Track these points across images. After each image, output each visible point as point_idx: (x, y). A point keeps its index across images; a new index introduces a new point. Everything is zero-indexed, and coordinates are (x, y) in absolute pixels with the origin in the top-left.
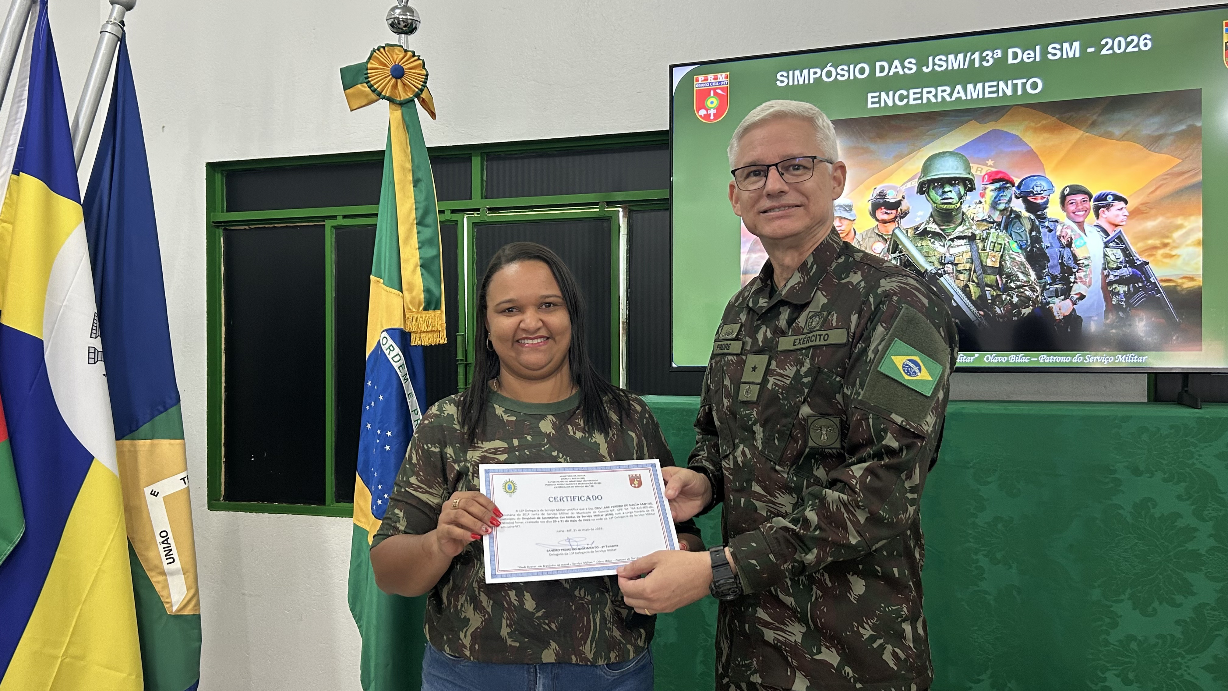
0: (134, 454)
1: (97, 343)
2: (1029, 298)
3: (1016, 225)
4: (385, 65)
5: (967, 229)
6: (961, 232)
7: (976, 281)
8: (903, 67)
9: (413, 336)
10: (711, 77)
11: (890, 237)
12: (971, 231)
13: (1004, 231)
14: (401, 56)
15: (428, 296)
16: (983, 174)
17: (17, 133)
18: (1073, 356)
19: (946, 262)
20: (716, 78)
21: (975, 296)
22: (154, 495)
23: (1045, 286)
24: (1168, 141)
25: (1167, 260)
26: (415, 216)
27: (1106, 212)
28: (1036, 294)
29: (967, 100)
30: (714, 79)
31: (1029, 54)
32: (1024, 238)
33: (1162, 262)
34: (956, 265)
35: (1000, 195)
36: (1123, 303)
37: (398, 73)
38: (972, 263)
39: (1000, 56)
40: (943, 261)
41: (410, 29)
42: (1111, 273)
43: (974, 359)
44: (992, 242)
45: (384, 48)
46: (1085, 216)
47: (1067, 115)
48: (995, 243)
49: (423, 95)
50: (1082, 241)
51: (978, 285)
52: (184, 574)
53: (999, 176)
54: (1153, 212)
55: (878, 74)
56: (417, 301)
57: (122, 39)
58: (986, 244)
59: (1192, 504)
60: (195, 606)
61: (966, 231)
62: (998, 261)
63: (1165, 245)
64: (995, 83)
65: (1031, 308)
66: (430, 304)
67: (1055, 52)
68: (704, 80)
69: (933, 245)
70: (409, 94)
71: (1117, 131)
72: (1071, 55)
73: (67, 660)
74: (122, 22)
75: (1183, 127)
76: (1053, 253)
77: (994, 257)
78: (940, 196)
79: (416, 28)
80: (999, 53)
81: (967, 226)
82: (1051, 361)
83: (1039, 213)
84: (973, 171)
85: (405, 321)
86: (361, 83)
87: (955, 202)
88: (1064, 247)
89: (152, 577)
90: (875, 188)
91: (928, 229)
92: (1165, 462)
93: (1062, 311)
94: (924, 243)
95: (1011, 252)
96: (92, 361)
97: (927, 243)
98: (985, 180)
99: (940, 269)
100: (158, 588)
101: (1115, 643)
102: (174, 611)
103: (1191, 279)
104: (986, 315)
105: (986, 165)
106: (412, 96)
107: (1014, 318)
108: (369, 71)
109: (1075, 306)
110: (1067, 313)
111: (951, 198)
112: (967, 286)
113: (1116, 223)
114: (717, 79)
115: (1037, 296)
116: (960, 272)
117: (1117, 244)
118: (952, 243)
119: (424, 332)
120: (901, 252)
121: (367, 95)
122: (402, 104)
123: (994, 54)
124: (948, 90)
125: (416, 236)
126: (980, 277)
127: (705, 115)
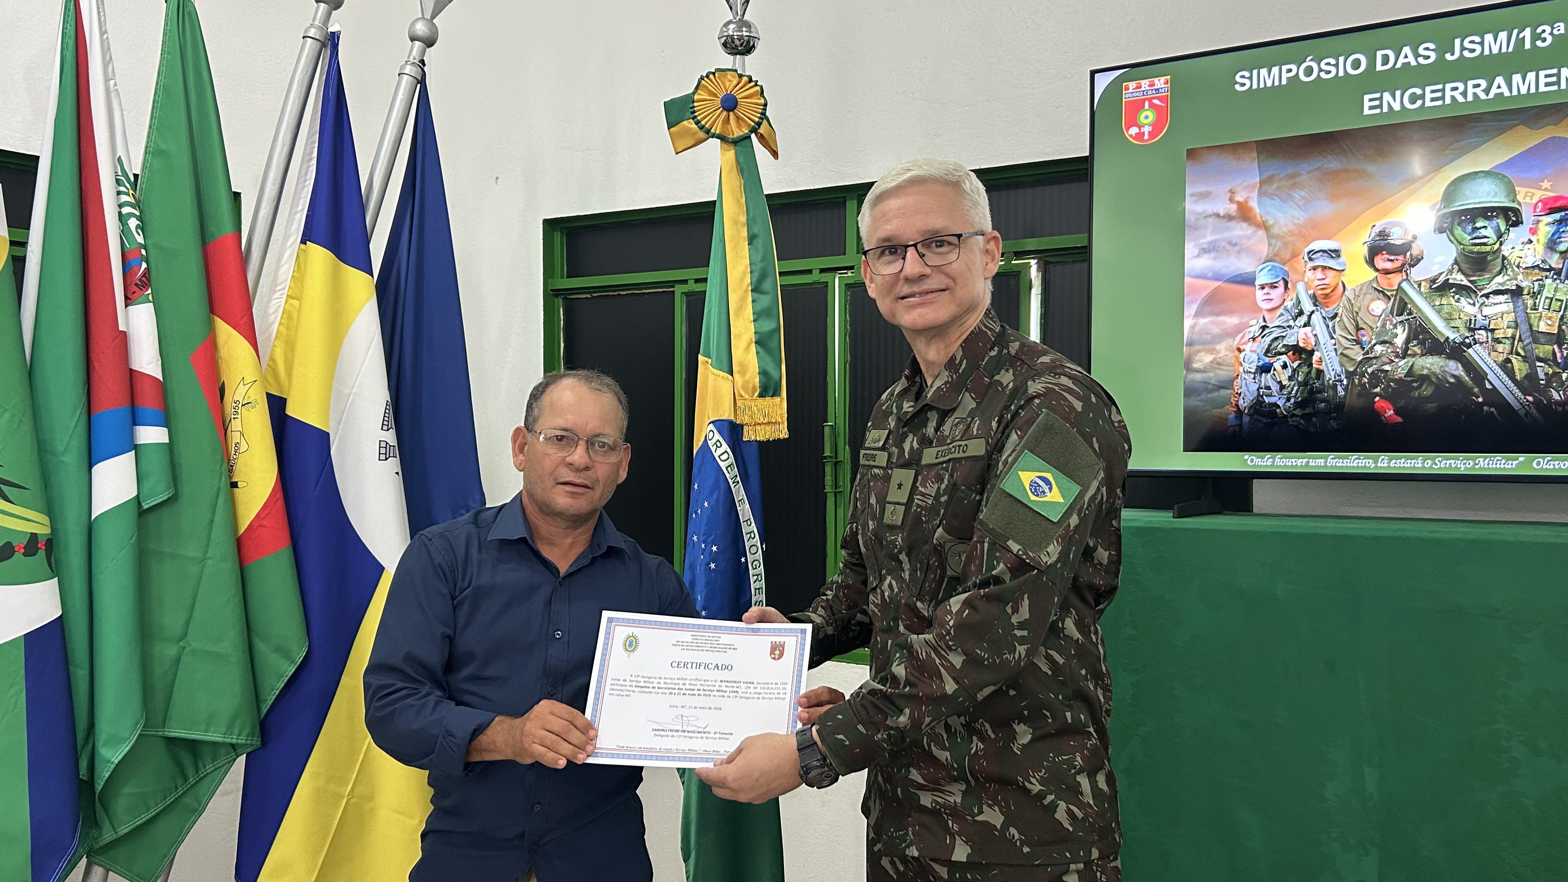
1: (390, 437)
4: (715, 95)
5: (1509, 280)
6: (1500, 284)
7: (1523, 353)
8: (1417, 55)
9: (746, 428)
10: (1145, 83)
11: (1394, 293)
12: (1515, 282)
14: (735, 82)
15: (764, 379)
16: (1535, 201)
17: (306, 197)
19: (1477, 327)
20: (1152, 85)
21: (1520, 374)
26: (750, 281)
29: (1511, 97)
30: (1149, 86)
34: (1493, 330)
35: (1561, 230)
37: (730, 104)
38: (1516, 328)
39: (1562, 31)
40: (1472, 326)
41: (748, 49)
43: (1517, 464)
44: (1547, 298)
45: (714, 74)
48: (1552, 299)
49: (761, 131)
51: (1525, 359)
53: (1558, 204)
55: (1379, 67)
56: (751, 386)
57: (422, 81)
58: (1537, 301)
61: (1508, 283)
62: (1557, 324)
64: (1555, 71)
66: (768, 389)
68: (1137, 88)
69: (1457, 304)
70: (744, 130)
73: (352, 801)
74: (423, 62)
77: (1550, 318)
78: (1469, 234)
79: (754, 46)
80: (1560, 28)
81: (1509, 275)
84: (1520, 198)
85: (735, 411)
86: (687, 119)
87: (1491, 241)
90: (1374, 226)
91: (1450, 281)
94: (1444, 302)
96: (383, 457)
97: (1449, 300)
98: (1538, 210)
99: (1467, 337)
104: (1537, 403)
105: (1540, 188)
106: (747, 131)
111: (1486, 237)
112: (1507, 360)
114: (1154, 85)
116: (1498, 341)
118: (1486, 300)
119: (759, 424)
120: (1410, 314)
121: (694, 134)
122: (735, 142)
123: (1553, 28)
124: (1483, 83)
125: (750, 305)
126: (1529, 347)
127: (1136, 134)
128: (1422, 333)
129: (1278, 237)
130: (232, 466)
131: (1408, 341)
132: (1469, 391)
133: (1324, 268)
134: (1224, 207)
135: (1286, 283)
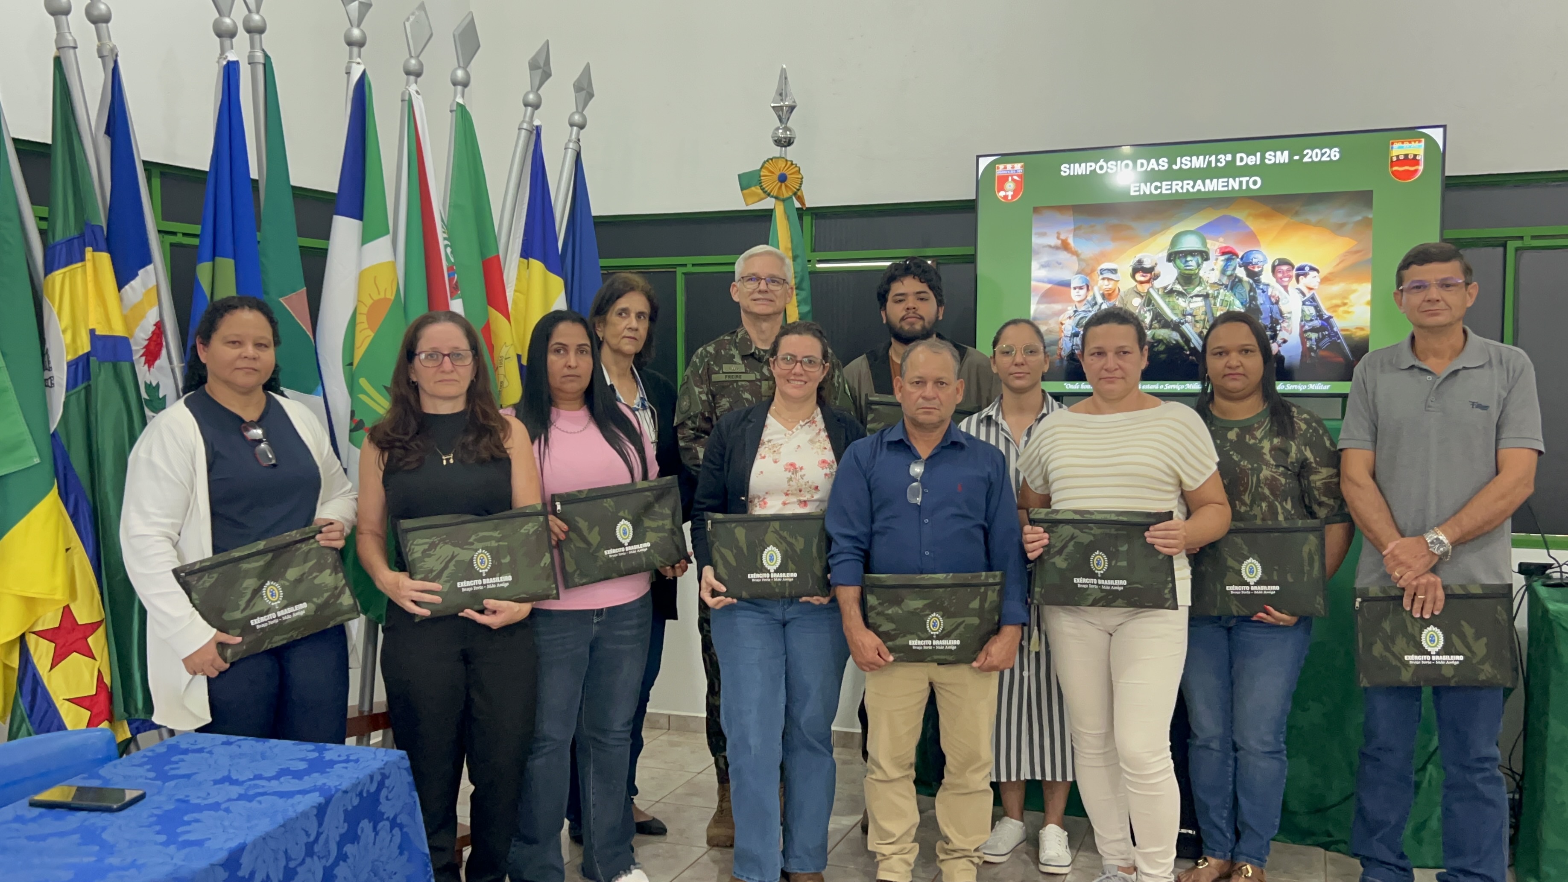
3: (1239, 287)
4: (773, 173)
6: (1199, 291)
8: (1158, 164)
10: (1009, 166)
11: (1145, 294)
12: (1206, 291)
13: (1230, 291)
14: (784, 165)
16: (1215, 248)
19: (1187, 314)
20: (1013, 167)
24: (1348, 228)
25: (1346, 315)
27: (1304, 279)
30: (1011, 168)
31: (1252, 158)
32: (1245, 297)
34: (1194, 316)
35: (1228, 264)
36: (1314, 346)
39: (1230, 159)
40: (1185, 313)
41: (789, 144)
42: (1306, 324)
45: (772, 159)
46: (1289, 281)
47: (1279, 206)
48: (1223, 300)
50: (1286, 300)
53: (1227, 250)
54: (1337, 279)
55: (1139, 169)
57: (578, 152)
58: (1216, 301)
61: (1202, 291)
64: (1226, 180)
67: (1271, 158)
68: (1004, 168)
69: (1177, 301)
71: (1313, 218)
72: (1282, 161)
74: (578, 139)
75: (1359, 218)
76: (1265, 309)
77: (1222, 310)
78: (1184, 264)
81: (1203, 287)
83: (1256, 278)
84: (1209, 246)
86: (754, 186)
87: (1194, 269)
88: (1273, 304)
90: (1135, 257)
91: (1174, 289)
94: (1171, 299)
95: (1235, 307)
97: (1173, 299)
98: (1217, 253)
99: (1182, 319)
103: (1362, 329)
106: (791, 194)
108: (761, 177)
109: (1280, 348)
111: (1192, 266)
112: (1201, 332)
113: (1311, 287)
116: (1197, 322)
117: (1311, 303)
118: (1191, 299)
121: (758, 195)
122: (784, 200)
123: (1226, 157)
124: (1191, 183)
127: (1004, 196)
128: (1159, 316)
129: (1083, 260)
131: (1152, 321)
132: (1182, 348)
133: (1109, 279)
134: (1054, 241)
135: (1088, 287)
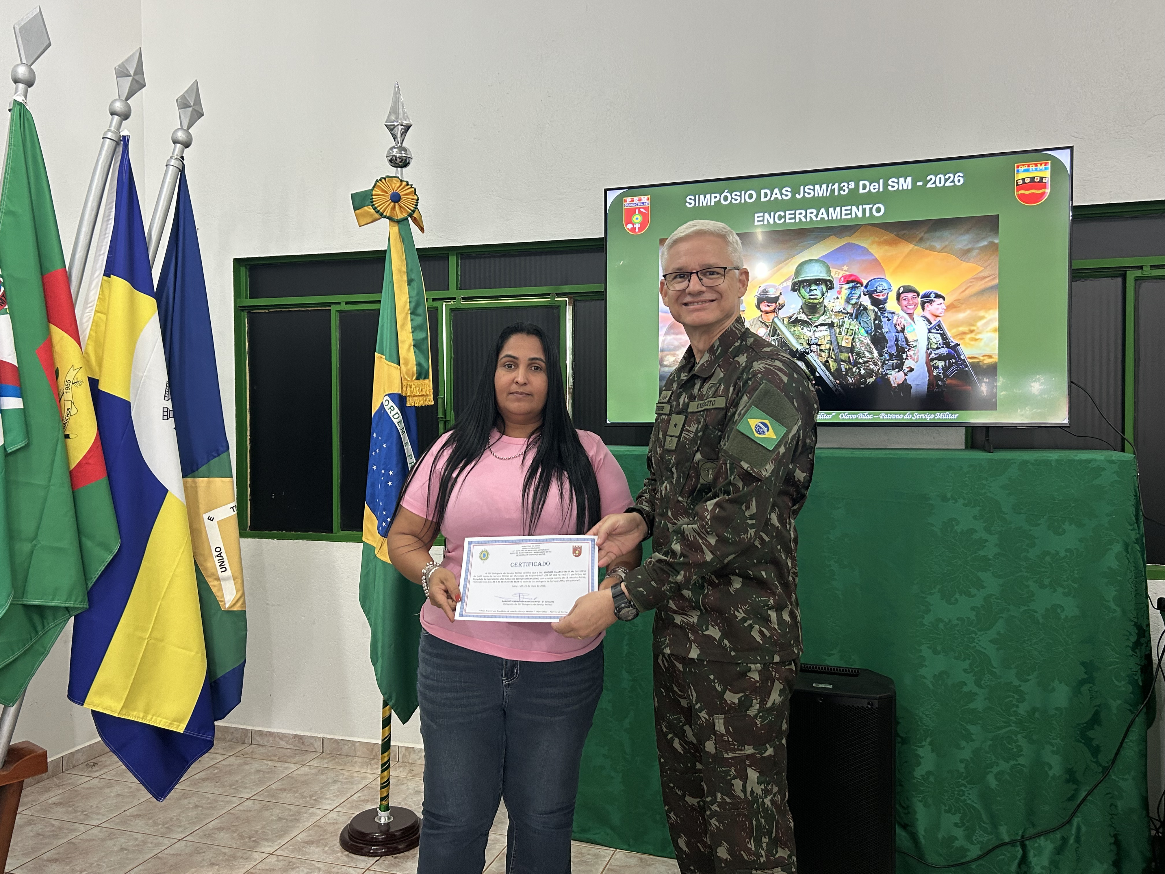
0: (195, 488)
1: (169, 404)
2: (872, 371)
3: (864, 315)
4: (386, 192)
5: (828, 318)
6: (823, 320)
7: (834, 358)
8: (782, 194)
9: (408, 399)
10: (636, 199)
11: (770, 324)
12: (830, 320)
13: (855, 320)
14: (398, 185)
15: (418, 368)
16: (840, 276)
17: (106, 245)
18: (904, 414)
19: (812, 343)
20: (640, 200)
21: (833, 368)
22: (210, 520)
23: (884, 361)
24: (975, 253)
25: (973, 343)
26: (409, 308)
27: (930, 306)
28: (878, 368)
29: (828, 220)
30: (638, 200)
31: (875, 186)
32: (870, 326)
33: (969, 344)
34: (820, 345)
35: (852, 293)
36: (941, 375)
37: (396, 198)
38: (831, 344)
39: (853, 187)
40: (810, 342)
41: (405, 164)
42: (933, 352)
43: (831, 417)
44: (846, 328)
45: (385, 179)
46: (915, 309)
47: (902, 232)
48: (848, 329)
49: (415, 215)
50: (912, 328)
51: (835, 361)
52: (234, 580)
53: (851, 278)
54: (963, 306)
55: (763, 199)
56: (411, 372)
57: (182, 171)
58: (841, 330)
59: (983, 523)
60: (242, 604)
61: (827, 320)
62: (850, 342)
63: (972, 331)
64: (849, 207)
65: (874, 378)
66: (421, 375)
67: (893, 184)
68: (631, 201)
69: (802, 330)
70: (404, 214)
71: (938, 245)
72: (905, 188)
73: (151, 641)
74: (182, 158)
75: (985, 243)
76: (891, 337)
77: (847, 339)
78: (808, 293)
80: (852, 185)
81: (827, 316)
82: (888, 418)
83: (881, 306)
84: (833, 274)
85: (402, 388)
86: (367, 206)
87: (818, 298)
88: (899, 333)
89: (210, 582)
90: (761, 287)
91: (799, 318)
92: (965, 492)
93: (897, 380)
94: (796, 329)
95: (860, 336)
96: (165, 418)
97: (798, 328)
98: (842, 281)
99: (807, 349)
100: (214, 590)
101: (928, 624)
102: (227, 607)
103: (990, 357)
104: (841, 384)
105: (842, 270)
106: (406, 215)
107: (861, 386)
108: (373, 197)
109: (906, 377)
110: (901, 382)
111: (816, 295)
112: (827, 361)
113: (937, 315)
115: (879, 369)
116: (822, 351)
117: (938, 330)
118: (816, 329)
119: (416, 396)
120: (779, 335)
121: (372, 215)
122: (398, 222)
123: (848, 185)
124: (815, 212)
125: (410, 323)
126: (837, 355)
127: (631, 228)
128: (784, 346)
130: (65, 424)
